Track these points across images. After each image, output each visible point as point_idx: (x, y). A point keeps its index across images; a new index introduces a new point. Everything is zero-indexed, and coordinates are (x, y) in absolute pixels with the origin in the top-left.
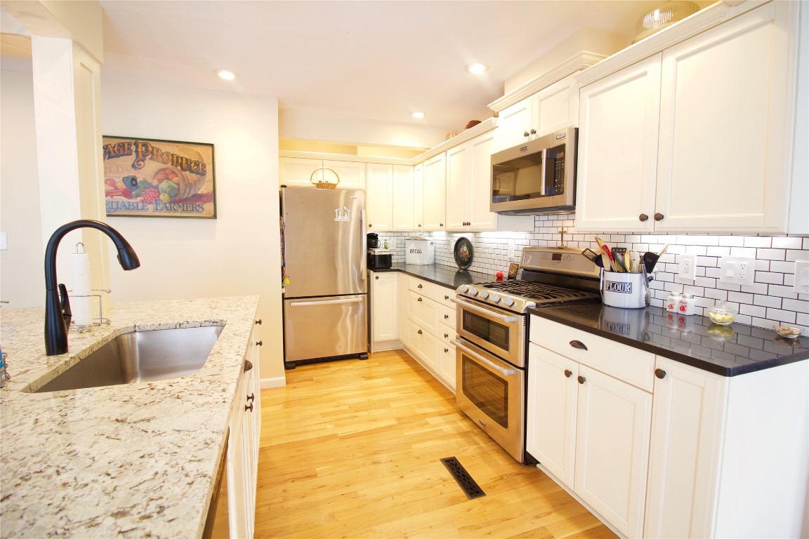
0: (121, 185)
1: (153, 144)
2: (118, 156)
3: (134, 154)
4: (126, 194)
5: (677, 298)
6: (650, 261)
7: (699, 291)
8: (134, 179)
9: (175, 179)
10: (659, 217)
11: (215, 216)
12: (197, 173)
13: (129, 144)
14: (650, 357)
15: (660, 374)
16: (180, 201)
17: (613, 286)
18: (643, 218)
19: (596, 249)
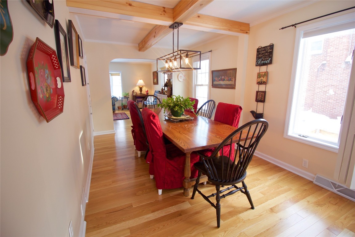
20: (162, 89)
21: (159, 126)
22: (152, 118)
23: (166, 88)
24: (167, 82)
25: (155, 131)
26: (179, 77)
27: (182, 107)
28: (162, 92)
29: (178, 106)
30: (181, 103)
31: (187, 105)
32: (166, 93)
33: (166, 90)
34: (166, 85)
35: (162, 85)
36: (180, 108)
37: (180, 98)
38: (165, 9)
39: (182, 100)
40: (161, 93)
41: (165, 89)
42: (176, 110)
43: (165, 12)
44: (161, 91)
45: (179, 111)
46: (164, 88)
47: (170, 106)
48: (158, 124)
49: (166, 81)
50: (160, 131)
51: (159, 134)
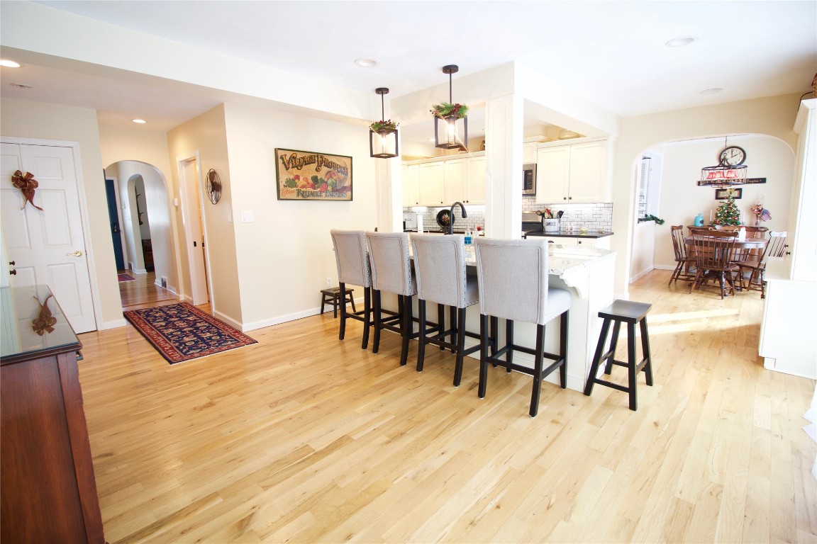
0: (310, 181)
1: (326, 157)
2: (309, 164)
3: (316, 163)
4: (313, 187)
5: (569, 227)
6: (561, 214)
7: (576, 223)
8: (317, 177)
9: (335, 177)
10: (570, 198)
11: (352, 200)
12: (344, 174)
13: (314, 156)
14: (576, 239)
15: (580, 243)
16: (337, 190)
17: (549, 224)
18: (565, 199)
19: (542, 210)
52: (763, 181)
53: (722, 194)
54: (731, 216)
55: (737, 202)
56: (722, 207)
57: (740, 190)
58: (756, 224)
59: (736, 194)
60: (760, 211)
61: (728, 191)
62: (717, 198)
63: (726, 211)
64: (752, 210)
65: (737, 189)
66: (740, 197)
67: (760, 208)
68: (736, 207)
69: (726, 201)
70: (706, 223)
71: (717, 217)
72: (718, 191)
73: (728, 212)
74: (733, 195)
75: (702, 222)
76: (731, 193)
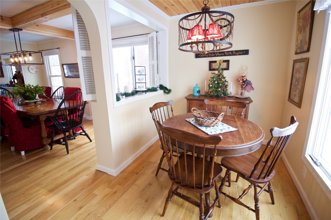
20: (11, 81)
21: (13, 105)
22: (4, 100)
23: (16, 80)
24: (17, 74)
25: (9, 109)
26: (30, 69)
27: (33, 92)
28: (11, 84)
29: (29, 92)
30: (31, 90)
31: (37, 91)
32: (16, 85)
33: (16, 82)
34: (15, 77)
35: (9, 77)
36: (31, 94)
37: (31, 86)
38: (3, 18)
39: (32, 87)
40: (10, 86)
41: (14, 82)
42: (28, 95)
43: (3, 20)
44: (9, 84)
45: (31, 96)
46: (12, 80)
47: (21, 93)
48: (10, 104)
49: (14, 73)
50: (14, 109)
51: (13, 111)
52: (246, 52)
53: (214, 66)
54: (221, 87)
55: (225, 73)
56: (213, 78)
57: (228, 62)
58: (241, 94)
59: (224, 65)
60: (244, 82)
61: (218, 63)
62: (211, 69)
63: (216, 82)
64: (238, 81)
65: (224, 61)
66: (227, 69)
67: (245, 80)
68: (224, 78)
69: (216, 72)
70: (203, 93)
71: (210, 88)
72: (211, 63)
73: (218, 83)
74: (222, 67)
75: (199, 92)
76: (220, 64)
